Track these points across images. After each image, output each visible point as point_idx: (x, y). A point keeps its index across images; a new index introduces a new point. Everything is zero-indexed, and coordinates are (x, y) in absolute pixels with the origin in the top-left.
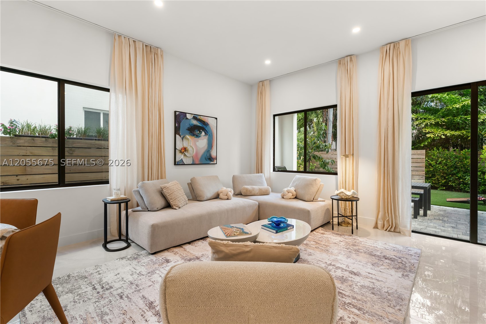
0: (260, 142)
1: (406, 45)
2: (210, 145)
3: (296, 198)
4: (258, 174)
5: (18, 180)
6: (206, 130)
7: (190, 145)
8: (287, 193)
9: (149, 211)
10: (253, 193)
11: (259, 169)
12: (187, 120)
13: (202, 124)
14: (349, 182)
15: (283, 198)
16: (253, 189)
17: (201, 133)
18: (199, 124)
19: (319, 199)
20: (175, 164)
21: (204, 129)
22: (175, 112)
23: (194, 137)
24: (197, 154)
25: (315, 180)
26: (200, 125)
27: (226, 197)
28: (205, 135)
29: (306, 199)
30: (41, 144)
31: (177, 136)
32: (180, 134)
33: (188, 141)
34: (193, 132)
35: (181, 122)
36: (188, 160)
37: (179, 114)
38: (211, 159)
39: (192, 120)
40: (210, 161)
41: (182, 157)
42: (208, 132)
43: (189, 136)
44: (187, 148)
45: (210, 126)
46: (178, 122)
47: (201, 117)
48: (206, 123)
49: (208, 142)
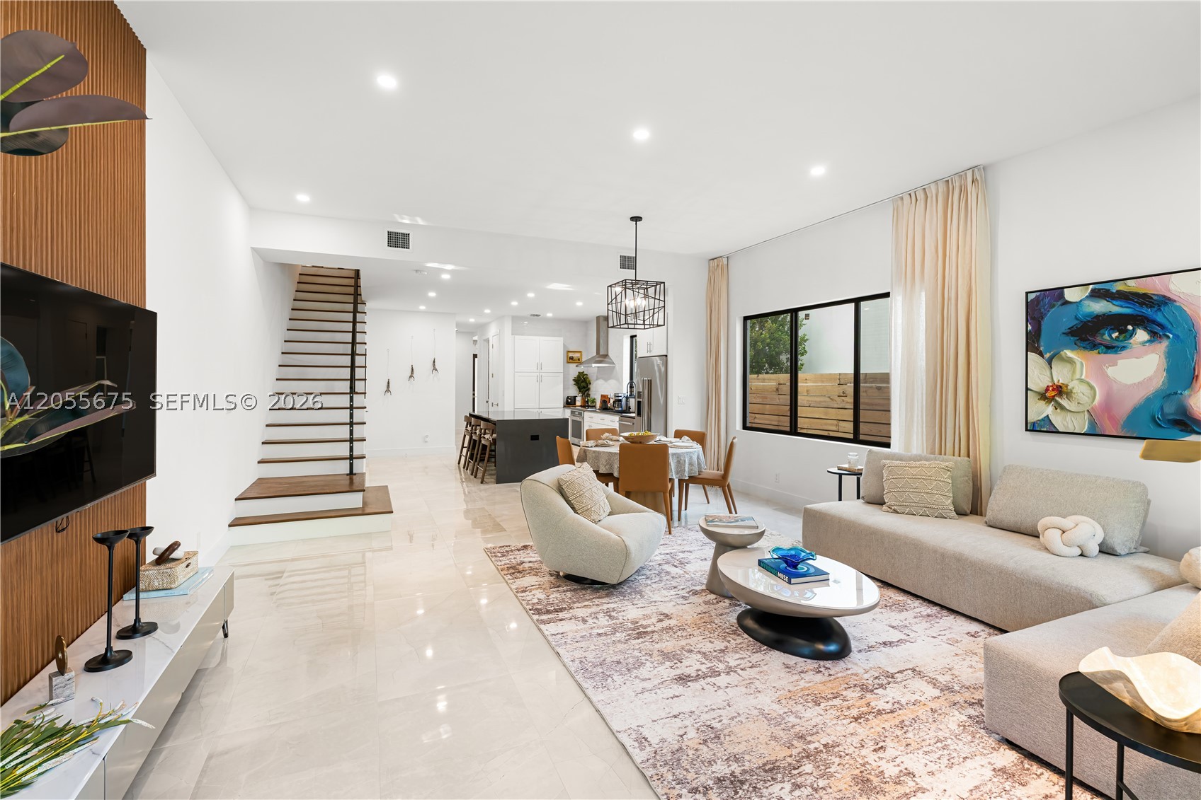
2: (1182, 373)
6: (1153, 322)
12: (1069, 307)
13: (1137, 306)
17: (1127, 334)
18: (1117, 310)
21: (1144, 322)
23: (1096, 351)
26: (1126, 311)
28: (1150, 341)
31: (1032, 355)
32: (1041, 349)
33: (1069, 365)
34: (1094, 336)
35: (1042, 318)
36: (1070, 422)
37: (1037, 297)
38: (1188, 422)
39: (1087, 302)
40: (1182, 431)
41: (1049, 410)
42: (1170, 327)
43: (1075, 352)
44: (1067, 386)
45: (1178, 304)
46: (1033, 318)
47: (1130, 283)
48: (1155, 298)
49: (1168, 362)
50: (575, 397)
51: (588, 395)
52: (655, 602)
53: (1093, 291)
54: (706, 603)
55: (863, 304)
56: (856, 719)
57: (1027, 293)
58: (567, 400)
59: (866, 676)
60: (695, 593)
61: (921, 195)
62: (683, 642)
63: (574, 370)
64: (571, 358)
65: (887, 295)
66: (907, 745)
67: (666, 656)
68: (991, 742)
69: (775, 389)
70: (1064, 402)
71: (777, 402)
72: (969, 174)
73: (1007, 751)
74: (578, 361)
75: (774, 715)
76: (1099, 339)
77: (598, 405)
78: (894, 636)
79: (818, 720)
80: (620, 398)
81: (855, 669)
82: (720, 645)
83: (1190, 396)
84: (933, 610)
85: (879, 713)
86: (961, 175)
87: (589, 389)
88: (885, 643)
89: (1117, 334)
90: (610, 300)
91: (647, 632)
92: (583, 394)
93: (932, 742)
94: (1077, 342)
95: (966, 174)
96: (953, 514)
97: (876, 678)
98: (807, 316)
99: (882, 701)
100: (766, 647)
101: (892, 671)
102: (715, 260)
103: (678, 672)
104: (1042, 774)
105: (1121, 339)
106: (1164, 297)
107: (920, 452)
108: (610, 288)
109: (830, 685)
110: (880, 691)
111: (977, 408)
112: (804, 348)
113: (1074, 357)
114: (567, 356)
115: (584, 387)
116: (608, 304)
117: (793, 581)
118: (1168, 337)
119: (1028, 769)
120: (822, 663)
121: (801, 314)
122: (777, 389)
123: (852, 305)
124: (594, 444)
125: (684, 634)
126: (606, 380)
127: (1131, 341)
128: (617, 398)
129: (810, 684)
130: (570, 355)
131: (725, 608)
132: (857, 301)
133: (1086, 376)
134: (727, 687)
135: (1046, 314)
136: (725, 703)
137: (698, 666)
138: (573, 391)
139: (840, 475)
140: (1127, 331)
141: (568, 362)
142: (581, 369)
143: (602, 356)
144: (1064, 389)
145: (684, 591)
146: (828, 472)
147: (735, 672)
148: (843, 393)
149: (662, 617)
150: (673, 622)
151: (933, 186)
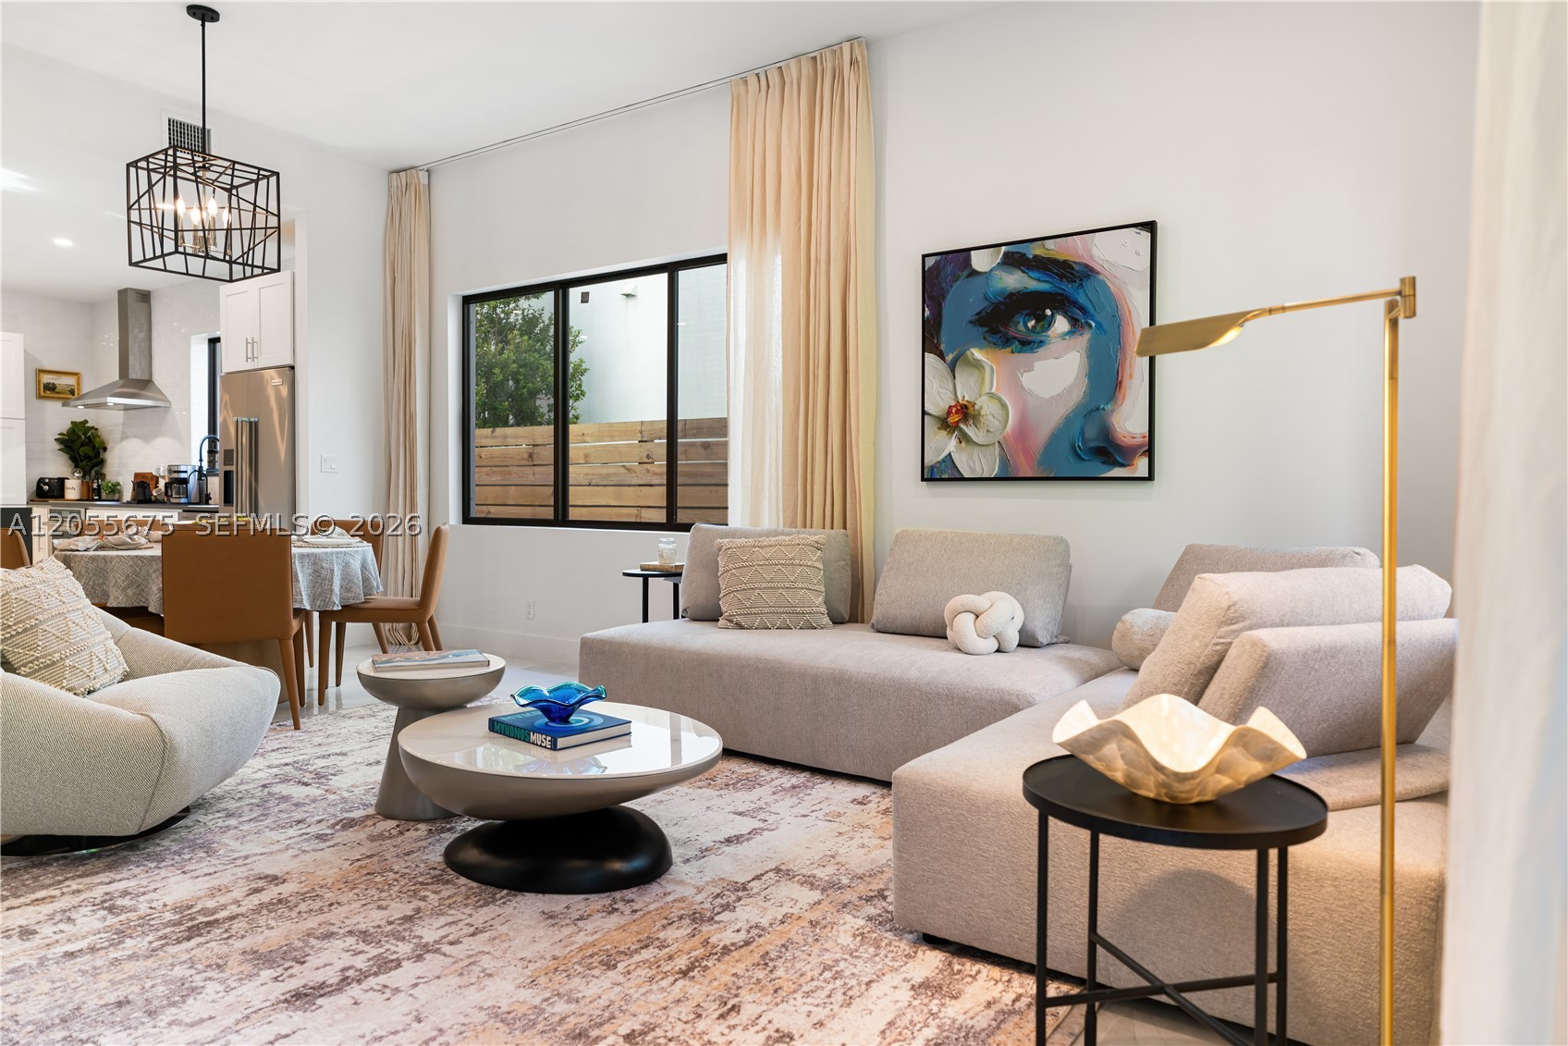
2: (1103, 377)
6: (1075, 304)
7: (986, 389)
12: (976, 280)
13: (1056, 279)
17: (1045, 323)
18: (1036, 284)
20: (923, 479)
21: (1062, 303)
23: (1009, 349)
24: (1023, 432)
26: (1044, 286)
28: (1071, 333)
31: (930, 357)
32: (942, 347)
33: (976, 372)
34: (1006, 325)
35: (944, 298)
36: (977, 462)
37: (937, 263)
38: (1111, 450)
39: (998, 273)
40: (1103, 463)
41: (951, 445)
42: (1092, 311)
43: (984, 351)
44: (973, 406)
45: (1100, 277)
46: (931, 298)
47: (1050, 244)
48: (1076, 267)
49: (1089, 363)
50: (61, 481)
51: (101, 476)
52: (246, 857)
53: (1006, 255)
54: (372, 838)
55: (684, 276)
56: (684, 973)
57: (924, 257)
58: (39, 488)
59: (699, 898)
60: (349, 824)
61: (774, 79)
62: (312, 923)
63: (59, 418)
64: (50, 388)
65: (721, 259)
66: (776, 991)
67: (261, 959)
68: (904, 946)
69: (526, 456)
70: (970, 430)
71: (530, 479)
72: (846, 47)
73: (928, 953)
74: (68, 396)
75: (523, 1009)
76: (1012, 331)
77: (128, 494)
78: (744, 825)
79: (614, 994)
80: (183, 475)
81: (680, 891)
82: (400, 909)
83: (1113, 411)
84: (801, 778)
85: (726, 950)
86: (834, 49)
87: (102, 463)
88: (729, 841)
89: (1033, 322)
90: (134, 198)
91: (216, 921)
92: (86, 473)
93: (816, 973)
94: (987, 335)
95: (841, 48)
96: (826, 620)
97: (718, 896)
98: (585, 297)
99: (729, 931)
100: (505, 892)
101: (741, 879)
102: (403, 174)
103: (294, 984)
104: (979, 972)
105: (1038, 329)
106: (1087, 266)
107: (773, 527)
108: (133, 170)
109: (634, 928)
110: (725, 916)
111: (858, 447)
112: (580, 385)
113: (983, 359)
114: (38, 382)
115: (88, 457)
116: (129, 208)
117: (561, 742)
118: (1090, 326)
119: (959, 972)
120: (618, 895)
121: (575, 294)
122: (531, 456)
123: (663, 278)
124: (95, 544)
125: (318, 904)
126: (147, 438)
127: (1050, 332)
128: (176, 475)
129: (596, 937)
130: (47, 379)
131: (416, 841)
132: (672, 269)
133: (998, 389)
134: (416, 985)
135: (948, 291)
136: (408, 1019)
137: (347, 960)
138: (57, 466)
139: (646, 578)
140: (1045, 317)
141: (40, 397)
142: (77, 413)
143: (136, 382)
144: (971, 411)
145: (323, 825)
146: (625, 574)
147: (437, 951)
148: (648, 457)
149: (261, 884)
150: (286, 889)
151: (793, 64)
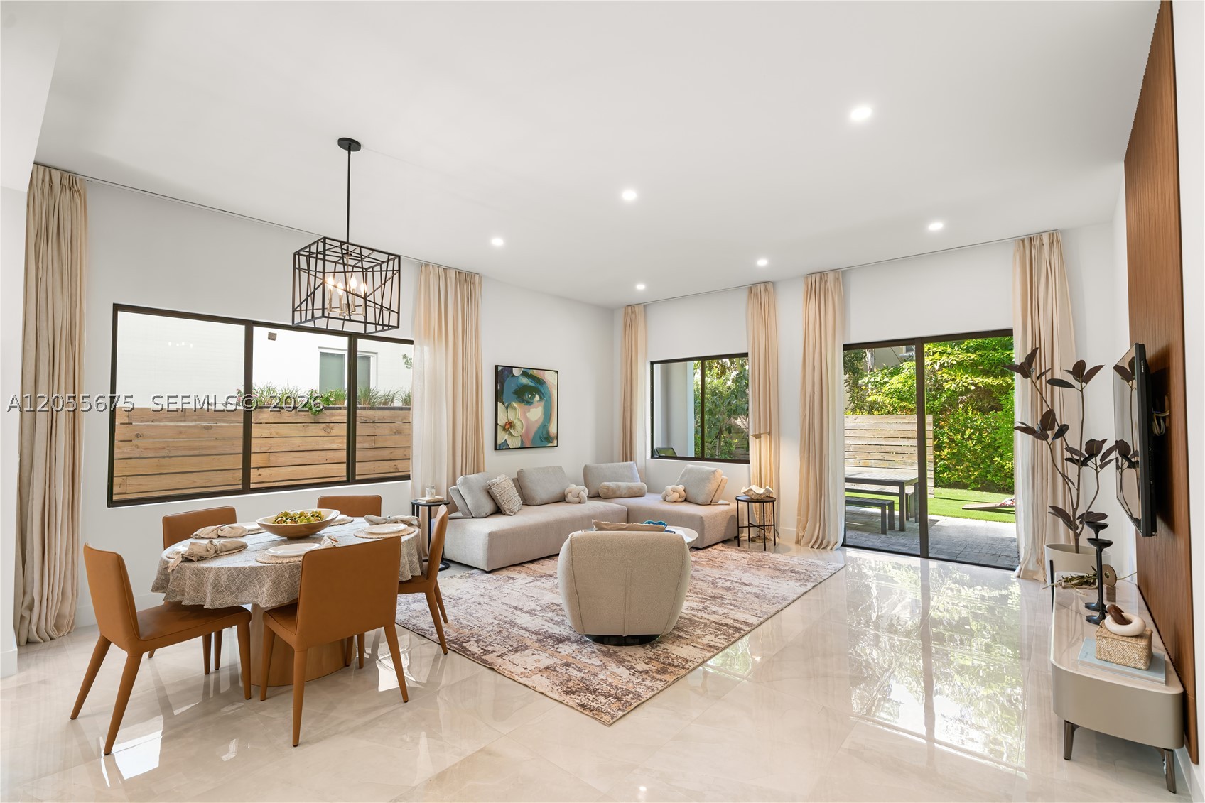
0: (628, 409)
1: (836, 279)
2: (547, 416)
3: (686, 500)
4: (625, 463)
5: (260, 475)
6: (541, 392)
7: (517, 417)
8: (671, 492)
9: (473, 518)
10: (618, 493)
11: (628, 455)
12: (514, 378)
13: (536, 383)
14: (766, 475)
15: (665, 500)
16: (619, 487)
17: (533, 397)
18: (530, 384)
19: (720, 502)
22: (497, 367)
23: (524, 404)
24: (527, 431)
25: (714, 472)
26: (533, 385)
27: (577, 500)
28: (540, 401)
29: (699, 502)
30: (290, 418)
31: (499, 404)
32: (503, 400)
33: (514, 411)
34: (522, 396)
35: (503, 382)
36: (515, 442)
37: (502, 370)
38: (548, 438)
39: (520, 377)
40: (547, 442)
41: (506, 437)
42: (544, 395)
43: (516, 404)
45: (546, 385)
47: (534, 371)
48: (541, 381)
49: (544, 411)
53: (523, 372)
76: (524, 398)
83: (549, 426)
89: (530, 396)
106: (544, 381)
118: (544, 400)
127: (534, 400)
133: (520, 417)
140: (533, 394)
144: (513, 424)
